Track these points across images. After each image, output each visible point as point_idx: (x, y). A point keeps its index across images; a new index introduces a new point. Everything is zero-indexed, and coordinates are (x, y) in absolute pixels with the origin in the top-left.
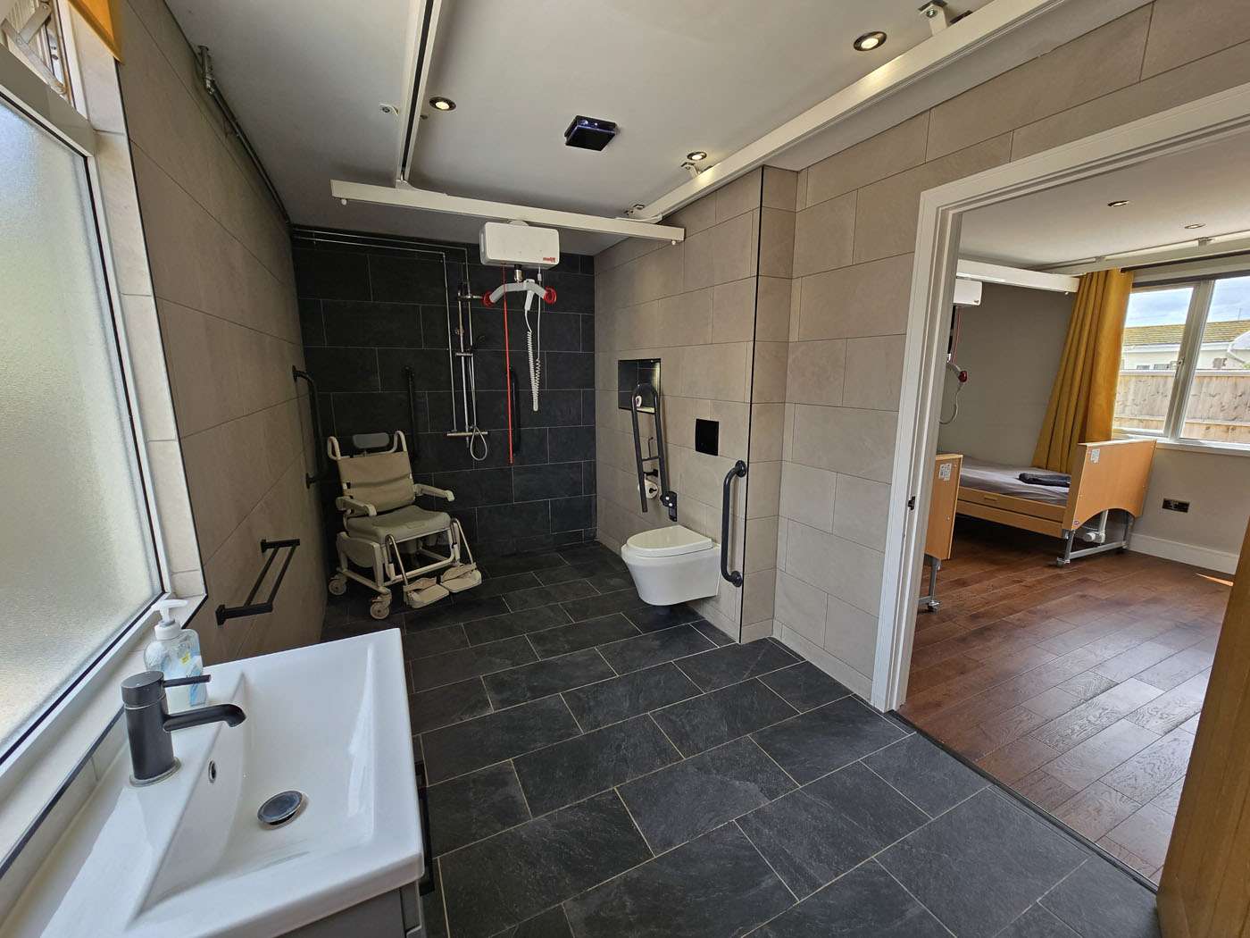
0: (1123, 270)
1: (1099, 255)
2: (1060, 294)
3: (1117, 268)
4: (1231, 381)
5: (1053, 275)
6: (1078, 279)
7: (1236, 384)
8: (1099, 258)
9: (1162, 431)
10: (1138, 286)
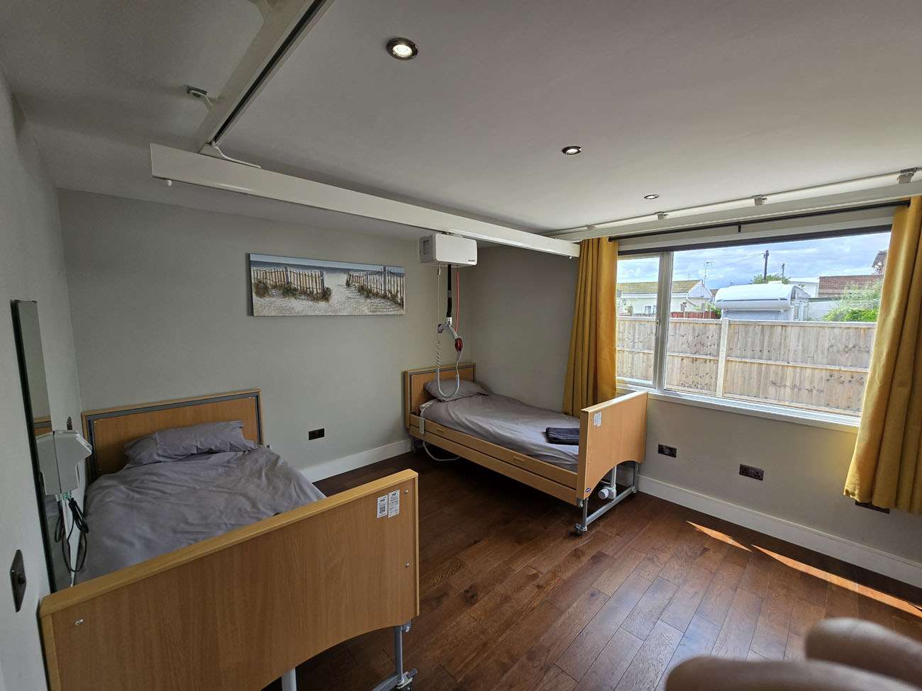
0: (611, 239)
1: (588, 223)
2: (566, 258)
3: (605, 237)
4: (691, 325)
5: (556, 240)
6: (579, 246)
7: (694, 328)
8: (590, 227)
9: (651, 383)
10: (623, 254)
